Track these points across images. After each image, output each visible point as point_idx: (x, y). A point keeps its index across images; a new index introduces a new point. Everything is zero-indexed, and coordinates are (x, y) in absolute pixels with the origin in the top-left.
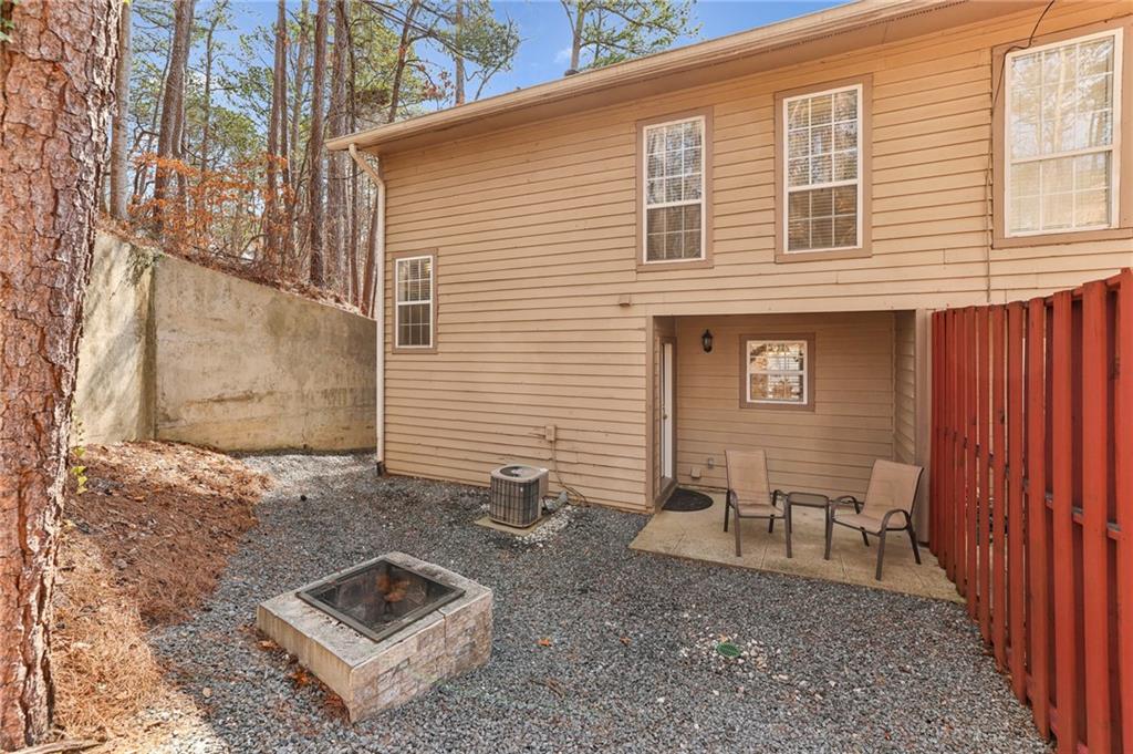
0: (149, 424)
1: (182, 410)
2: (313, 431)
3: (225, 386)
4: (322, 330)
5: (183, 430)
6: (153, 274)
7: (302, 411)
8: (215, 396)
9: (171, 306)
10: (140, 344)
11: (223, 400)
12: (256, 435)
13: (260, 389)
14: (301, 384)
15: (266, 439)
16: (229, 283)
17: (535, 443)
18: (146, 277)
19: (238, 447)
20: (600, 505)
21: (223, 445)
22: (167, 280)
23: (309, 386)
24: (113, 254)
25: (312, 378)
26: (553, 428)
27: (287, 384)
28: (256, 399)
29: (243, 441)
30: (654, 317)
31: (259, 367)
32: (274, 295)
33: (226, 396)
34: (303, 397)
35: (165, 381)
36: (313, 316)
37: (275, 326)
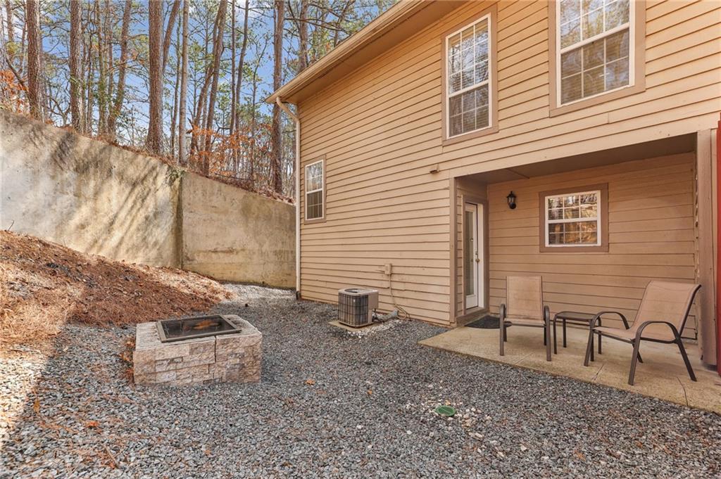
0: (178, 260)
1: (195, 255)
2: (268, 274)
3: (218, 244)
4: (273, 215)
5: (195, 266)
6: (181, 181)
7: (262, 262)
8: (212, 249)
9: (190, 199)
10: (173, 218)
11: (216, 252)
12: (235, 273)
13: (237, 247)
14: (261, 246)
15: (240, 276)
16: (220, 187)
17: (378, 276)
18: (177, 183)
19: (225, 278)
20: (419, 320)
21: (216, 277)
22: (188, 184)
23: (266, 247)
24: (158, 169)
25: (267, 243)
26: (389, 266)
27: (252, 245)
28: (235, 253)
29: (227, 276)
30: (455, 178)
31: (237, 234)
32: (245, 194)
33: (219, 250)
34: (262, 254)
35: (187, 239)
36: (268, 206)
37: (246, 211)
